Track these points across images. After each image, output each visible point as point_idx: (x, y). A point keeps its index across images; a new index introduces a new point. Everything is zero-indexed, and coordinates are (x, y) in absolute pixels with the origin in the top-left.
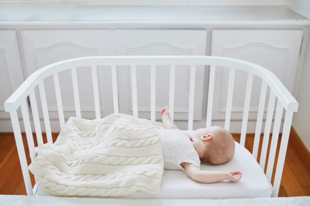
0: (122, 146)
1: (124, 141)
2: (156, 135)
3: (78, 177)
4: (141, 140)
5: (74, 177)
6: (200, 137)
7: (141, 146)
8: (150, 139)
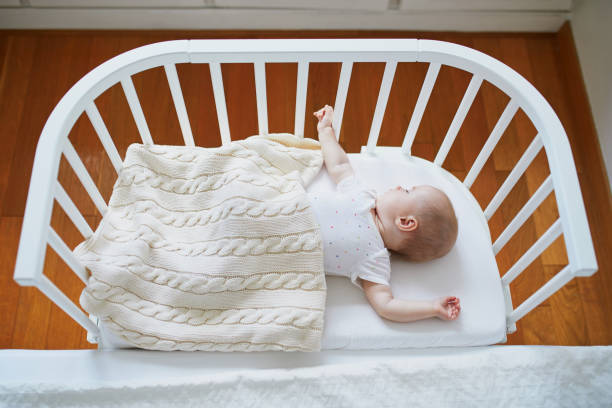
0: (250, 253)
1: (250, 243)
2: (312, 231)
3: (174, 311)
4: (283, 240)
5: (167, 313)
6: (394, 220)
7: (284, 250)
8: (301, 238)
